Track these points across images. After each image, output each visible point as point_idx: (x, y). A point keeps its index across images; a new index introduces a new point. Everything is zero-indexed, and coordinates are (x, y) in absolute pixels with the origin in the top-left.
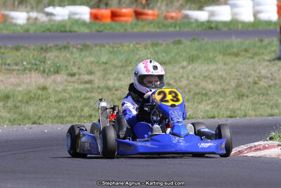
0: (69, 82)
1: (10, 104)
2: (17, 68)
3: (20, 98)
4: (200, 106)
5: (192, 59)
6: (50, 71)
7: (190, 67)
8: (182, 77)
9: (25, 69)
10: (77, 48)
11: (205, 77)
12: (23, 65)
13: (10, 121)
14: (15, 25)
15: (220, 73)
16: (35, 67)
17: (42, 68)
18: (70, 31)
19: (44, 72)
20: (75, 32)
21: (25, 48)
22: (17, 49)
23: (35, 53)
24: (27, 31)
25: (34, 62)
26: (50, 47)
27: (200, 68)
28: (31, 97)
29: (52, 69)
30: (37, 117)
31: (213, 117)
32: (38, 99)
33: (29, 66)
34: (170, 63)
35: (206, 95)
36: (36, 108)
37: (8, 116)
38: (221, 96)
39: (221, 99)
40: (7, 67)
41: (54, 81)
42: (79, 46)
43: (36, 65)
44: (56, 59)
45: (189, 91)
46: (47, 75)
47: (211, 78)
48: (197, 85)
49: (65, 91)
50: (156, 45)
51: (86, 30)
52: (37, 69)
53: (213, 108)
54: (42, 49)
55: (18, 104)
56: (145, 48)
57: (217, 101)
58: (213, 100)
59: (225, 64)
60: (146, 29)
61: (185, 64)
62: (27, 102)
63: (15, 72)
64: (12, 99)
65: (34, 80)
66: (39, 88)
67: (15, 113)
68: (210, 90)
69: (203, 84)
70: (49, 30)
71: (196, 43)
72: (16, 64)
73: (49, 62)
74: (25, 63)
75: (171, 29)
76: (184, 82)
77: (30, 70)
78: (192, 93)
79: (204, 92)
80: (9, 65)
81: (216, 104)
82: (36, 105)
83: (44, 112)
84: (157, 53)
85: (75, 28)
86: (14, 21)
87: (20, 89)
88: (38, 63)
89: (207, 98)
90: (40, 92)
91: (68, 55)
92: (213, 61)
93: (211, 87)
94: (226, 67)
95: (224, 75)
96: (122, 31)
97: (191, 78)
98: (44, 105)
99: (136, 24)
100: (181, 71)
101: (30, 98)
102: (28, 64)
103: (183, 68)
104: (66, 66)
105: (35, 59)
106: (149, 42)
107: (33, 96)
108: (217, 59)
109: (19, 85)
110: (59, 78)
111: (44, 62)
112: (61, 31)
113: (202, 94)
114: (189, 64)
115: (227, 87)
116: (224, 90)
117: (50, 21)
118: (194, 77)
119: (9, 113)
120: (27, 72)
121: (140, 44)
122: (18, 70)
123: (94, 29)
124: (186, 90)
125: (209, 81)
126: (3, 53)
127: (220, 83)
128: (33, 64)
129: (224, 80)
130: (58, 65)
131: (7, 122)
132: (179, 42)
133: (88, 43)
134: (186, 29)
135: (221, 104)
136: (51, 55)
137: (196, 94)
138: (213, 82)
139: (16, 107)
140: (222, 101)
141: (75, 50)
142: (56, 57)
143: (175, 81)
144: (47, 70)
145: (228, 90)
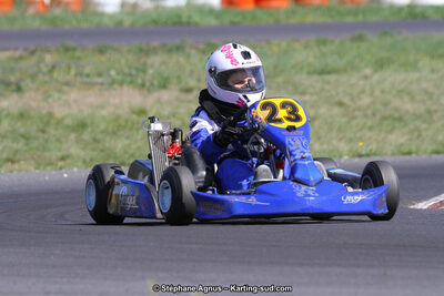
0: (182, 101)
1: (86, 136)
2: (99, 80)
3: (103, 127)
4: (390, 137)
5: (380, 65)
6: (152, 84)
7: (376, 77)
8: (363, 92)
9: (112, 83)
10: (197, 49)
11: (400, 92)
12: (110, 76)
13: (84, 161)
14: (102, 14)
15: (424, 85)
16: (128, 79)
17: (140, 81)
18: (189, 24)
19: (143, 85)
20: (196, 24)
21: (115, 50)
22: (101, 51)
23: (130, 57)
24: (120, 23)
25: (127, 71)
26: (154, 49)
27: (393, 77)
28: (120, 125)
29: (156, 82)
30: (127, 156)
31: (409, 153)
32: (131, 128)
33: (119, 78)
34: (345, 71)
35: (400, 119)
36: (126, 142)
37: (82, 153)
38: (425, 121)
39: (424, 126)
40: (85, 79)
41: (159, 101)
42: (201, 46)
43: (130, 75)
44: (163, 67)
45: (374, 114)
46: (149, 90)
47: (409, 94)
48: (386, 105)
49: (174, 115)
50: (324, 43)
51: (213, 22)
52: (131, 82)
53: (410, 140)
54: (141, 50)
55: (100, 136)
56: (306, 47)
57: (417, 129)
58: (412, 127)
59: (433, 71)
60: (310, 19)
61: (368, 71)
62: (114, 133)
63: (97, 88)
64: (89, 129)
65: (126, 99)
66: (133, 112)
67: (93, 150)
68: (407, 112)
69: (397, 102)
70: (155, 22)
71: (388, 40)
72: (100, 75)
73: (150, 71)
74: (113, 73)
75: (350, 19)
76: (366, 100)
77: (121, 84)
78: (378, 117)
79: (397, 115)
80: (88, 76)
81: (416, 134)
82: (127, 138)
83: (139, 148)
84: (324, 55)
85: (196, 18)
86: (100, 9)
87: (104, 113)
88: (134, 72)
89: (402, 124)
90: (135, 117)
91: (182, 60)
92: (414, 66)
93: (408, 106)
94: (435, 76)
95: (431, 89)
96: (271, 21)
97: (377, 93)
98: (139, 137)
99: (294, 12)
100: (361, 82)
101: (118, 127)
102: (118, 74)
103: (366, 77)
104: (179, 77)
105: (130, 67)
106: (312, 38)
107: (123, 124)
108: (420, 64)
109: (101, 107)
110: (165, 95)
111: (144, 71)
112: (175, 24)
113: (395, 119)
114: (376, 71)
115: (434, 107)
116: (429, 112)
117: (157, 8)
118: (383, 92)
119: (84, 149)
120: (116, 86)
121: (298, 41)
122: (102, 84)
123: (227, 19)
124: (369, 112)
125: (406, 98)
126: (79, 58)
127: (423, 102)
128: (125, 74)
129: (431, 96)
130: (165, 75)
131: (80, 164)
132: (360, 38)
133: (214, 40)
134: (373, 18)
135: (424, 134)
136: (155, 61)
137: (384, 118)
138: (412, 99)
139: (96, 140)
140: (426, 130)
141: (193, 52)
142: (164, 63)
143: (352, 99)
144: (147, 84)
145: (436, 111)
